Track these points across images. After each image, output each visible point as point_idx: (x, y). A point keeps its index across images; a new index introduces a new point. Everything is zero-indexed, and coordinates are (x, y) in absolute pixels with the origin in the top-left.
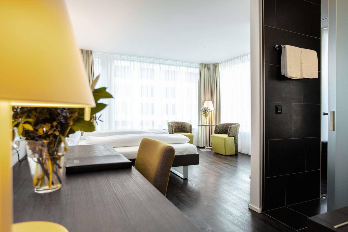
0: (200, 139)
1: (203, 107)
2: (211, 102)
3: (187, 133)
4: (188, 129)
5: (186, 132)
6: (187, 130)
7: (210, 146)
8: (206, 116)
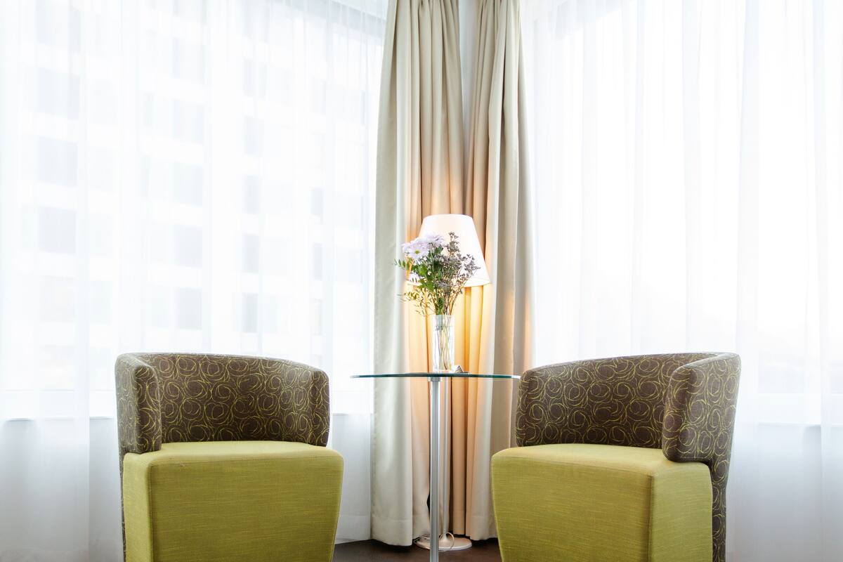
0: (387, 489)
1: (417, 236)
2: (467, 218)
3: (289, 439)
4: (299, 409)
5: (279, 439)
6: (289, 420)
7: (458, 530)
8: (441, 307)
